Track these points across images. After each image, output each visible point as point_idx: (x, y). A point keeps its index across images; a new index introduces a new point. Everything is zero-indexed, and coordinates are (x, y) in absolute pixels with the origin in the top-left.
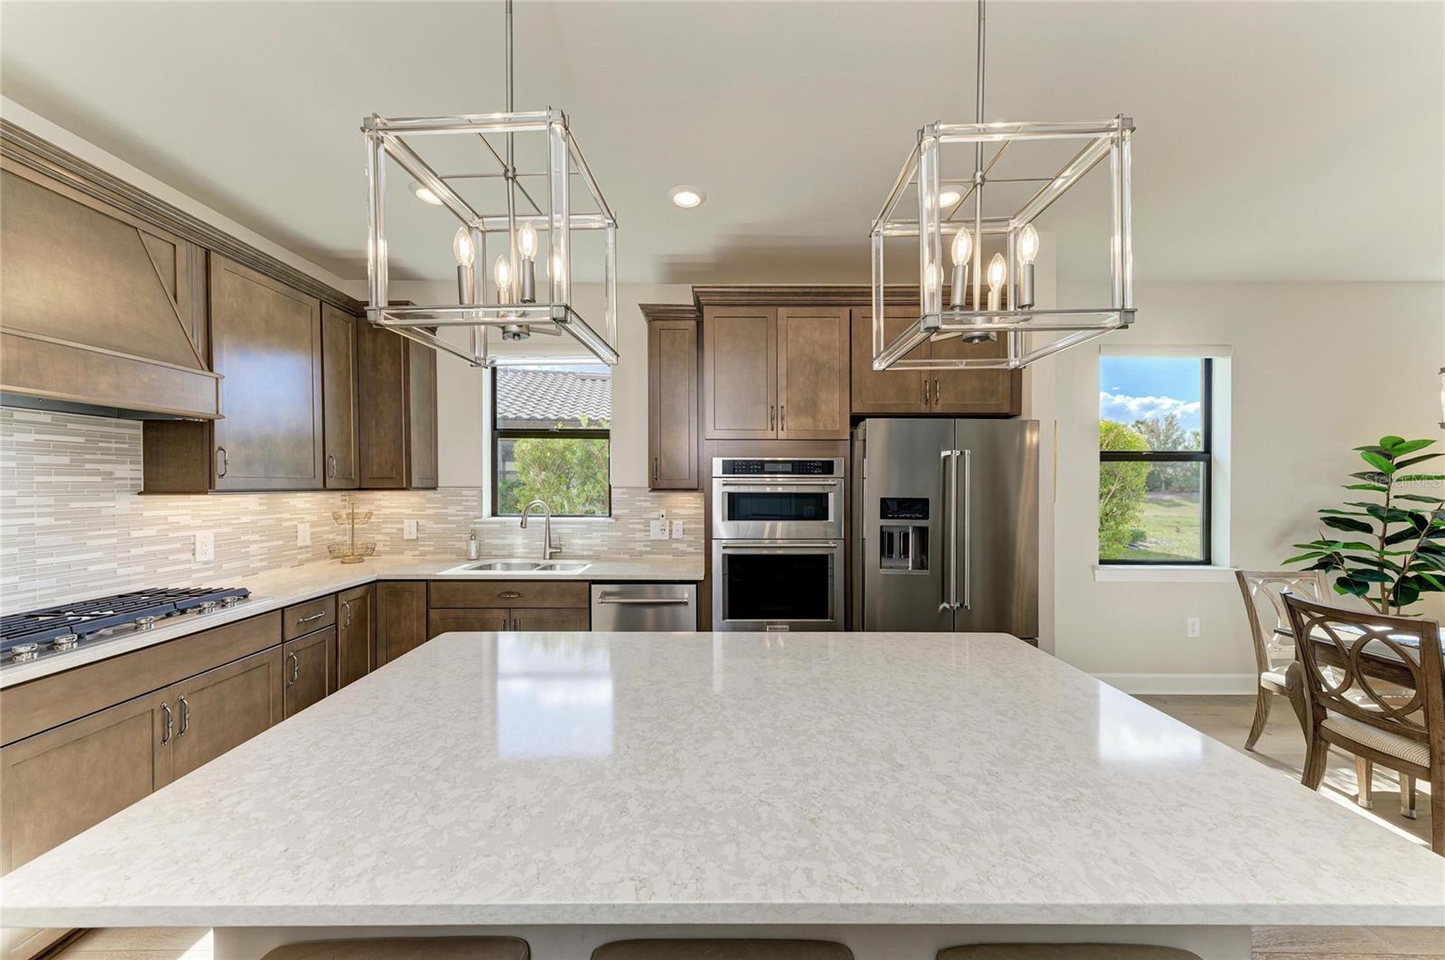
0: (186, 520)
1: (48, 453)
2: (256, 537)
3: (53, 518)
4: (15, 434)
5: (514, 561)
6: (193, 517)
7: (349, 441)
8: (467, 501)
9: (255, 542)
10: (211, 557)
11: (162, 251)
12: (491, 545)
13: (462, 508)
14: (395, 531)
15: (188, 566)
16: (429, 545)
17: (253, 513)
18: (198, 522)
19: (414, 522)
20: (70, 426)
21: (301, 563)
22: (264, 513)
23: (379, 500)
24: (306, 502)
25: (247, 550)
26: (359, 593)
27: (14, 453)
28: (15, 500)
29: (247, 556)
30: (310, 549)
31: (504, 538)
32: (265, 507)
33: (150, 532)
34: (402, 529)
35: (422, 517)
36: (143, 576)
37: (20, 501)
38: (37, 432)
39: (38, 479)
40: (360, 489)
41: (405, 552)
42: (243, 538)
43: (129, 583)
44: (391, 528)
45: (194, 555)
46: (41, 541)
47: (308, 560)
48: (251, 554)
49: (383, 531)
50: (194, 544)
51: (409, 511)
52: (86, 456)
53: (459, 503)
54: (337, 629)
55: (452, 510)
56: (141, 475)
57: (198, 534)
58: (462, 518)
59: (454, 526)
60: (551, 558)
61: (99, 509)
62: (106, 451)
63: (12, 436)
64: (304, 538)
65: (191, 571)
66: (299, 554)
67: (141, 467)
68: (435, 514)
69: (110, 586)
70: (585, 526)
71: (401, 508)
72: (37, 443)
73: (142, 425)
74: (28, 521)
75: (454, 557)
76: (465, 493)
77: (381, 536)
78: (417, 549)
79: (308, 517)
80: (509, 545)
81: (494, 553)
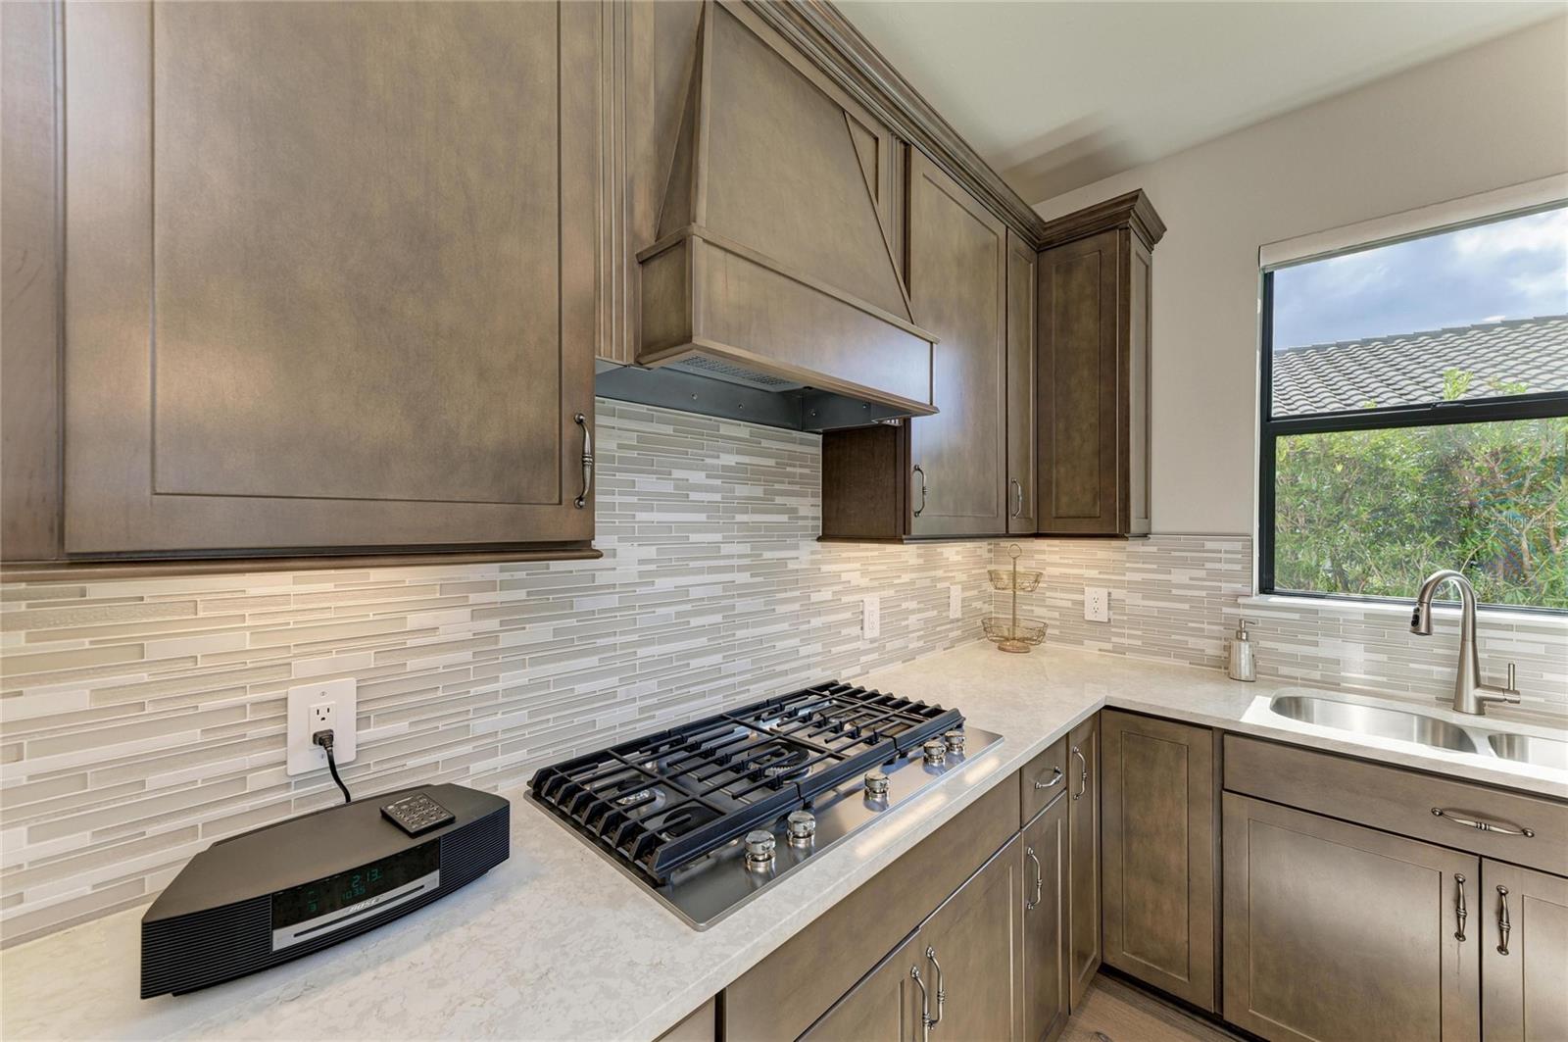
1: (746, 481)
3: (748, 574)
4: (721, 455)
6: (864, 573)
7: (1028, 457)
8: (1213, 560)
9: (913, 612)
10: (876, 633)
11: (865, 144)
13: (1202, 574)
14: (1069, 604)
15: (855, 646)
16: (1130, 636)
17: (912, 569)
18: (866, 581)
19: (1105, 592)
20: (765, 443)
21: (953, 643)
22: (919, 568)
23: (1043, 552)
25: (906, 623)
26: (1086, 729)
27: (718, 482)
28: (719, 547)
30: (960, 624)
31: (1316, 644)
32: (921, 561)
34: (1082, 603)
35: (1120, 585)
36: (819, 658)
37: (726, 549)
38: (739, 452)
39: (740, 518)
40: (1038, 535)
41: (1086, 642)
42: (903, 606)
44: (1063, 599)
45: (862, 628)
46: (742, 605)
48: (911, 628)
49: (1049, 602)
50: (862, 612)
51: (1094, 573)
52: (777, 486)
53: (1199, 564)
54: (1068, 800)
55: (1179, 576)
56: (819, 512)
57: (867, 598)
58: (1204, 593)
59: (1186, 606)
60: (1480, 712)
61: (783, 561)
62: (792, 479)
63: (718, 457)
64: (955, 608)
65: (861, 653)
66: (952, 630)
67: (819, 501)
68: (1145, 582)
71: (1080, 567)
72: (740, 468)
73: (821, 440)
75: (1186, 664)
76: (1209, 545)
77: (1045, 610)
78: (1109, 640)
79: (959, 576)
80: (1326, 660)
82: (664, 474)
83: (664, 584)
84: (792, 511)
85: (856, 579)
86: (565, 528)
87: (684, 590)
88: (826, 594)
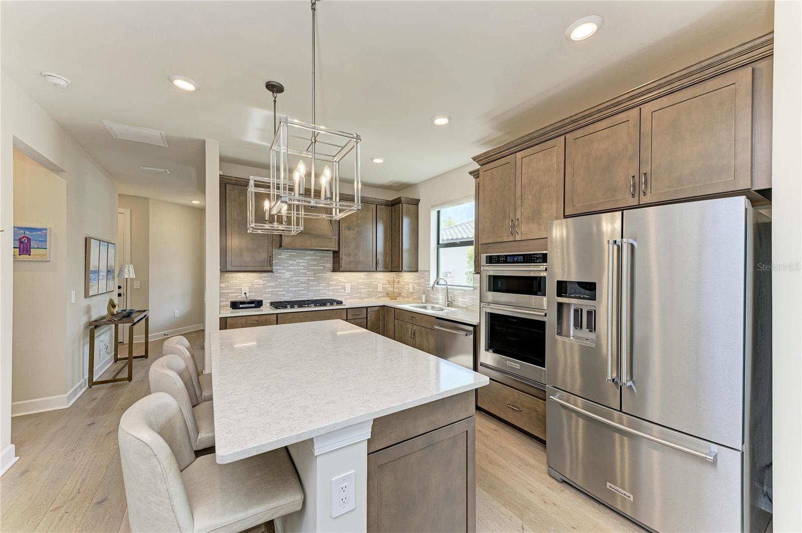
0: (343, 280)
1: (312, 261)
2: (362, 287)
3: (313, 278)
5: (437, 306)
6: (345, 279)
7: (387, 254)
8: (426, 277)
9: (363, 288)
10: (349, 292)
12: (432, 297)
15: (343, 294)
16: (416, 296)
17: (363, 279)
18: (345, 281)
19: (412, 285)
20: (317, 254)
21: (379, 297)
22: (365, 279)
23: (404, 276)
24: (381, 276)
25: (361, 291)
26: (376, 309)
29: (360, 293)
30: (382, 293)
31: (436, 295)
32: (366, 277)
33: (334, 283)
34: (409, 288)
35: (414, 283)
36: (333, 295)
37: (307, 273)
39: (311, 268)
42: (360, 287)
43: (329, 296)
45: (345, 290)
46: (311, 283)
47: (382, 297)
50: (345, 287)
51: (411, 281)
52: (320, 262)
53: (424, 278)
54: (367, 320)
55: (421, 281)
56: (332, 266)
57: (346, 284)
59: (422, 288)
60: (448, 306)
61: (322, 276)
62: (324, 260)
63: (306, 257)
64: (380, 289)
65: (344, 295)
66: (378, 294)
67: (332, 264)
68: (417, 283)
69: (325, 297)
70: (463, 292)
71: (409, 279)
72: (311, 259)
73: (332, 254)
74: (308, 278)
76: (425, 274)
78: (413, 297)
79: (381, 281)
81: (433, 301)
82: (294, 261)
83: (294, 279)
84: (325, 267)
86: (270, 270)
87: (298, 280)
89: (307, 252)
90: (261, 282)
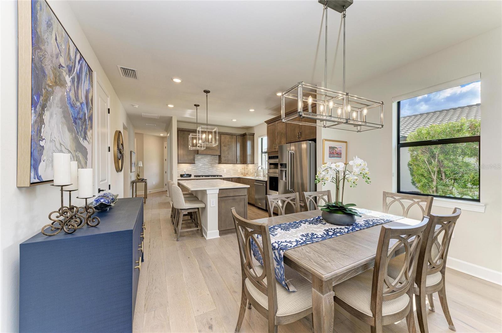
1: (210, 159)
2: (231, 170)
20: (212, 157)
21: (239, 175)
29: (231, 173)
31: (260, 173)
32: (233, 166)
37: (208, 164)
39: (210, 162)
52: (214, 160)
56: (218, 161)
57: (224, 169)
61: (215, 165)
79: (239, 168)
81: (259, 176)
82: (203, 159)
83: (203, 166)
84: (215, 162)
85: (223, 167)
86: (194, 162)
87: (205, 167)
88: (219, 168)
89: (208, 156)
90: (190, 167)
